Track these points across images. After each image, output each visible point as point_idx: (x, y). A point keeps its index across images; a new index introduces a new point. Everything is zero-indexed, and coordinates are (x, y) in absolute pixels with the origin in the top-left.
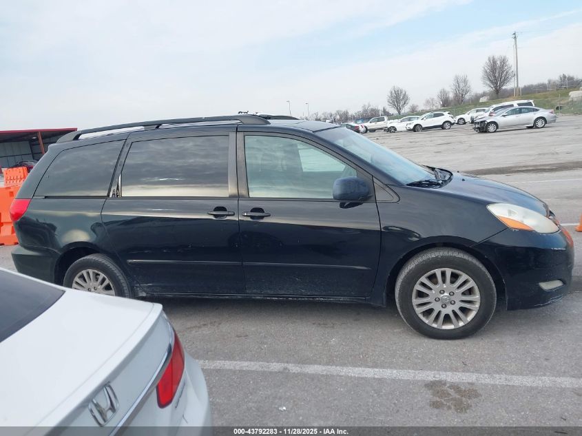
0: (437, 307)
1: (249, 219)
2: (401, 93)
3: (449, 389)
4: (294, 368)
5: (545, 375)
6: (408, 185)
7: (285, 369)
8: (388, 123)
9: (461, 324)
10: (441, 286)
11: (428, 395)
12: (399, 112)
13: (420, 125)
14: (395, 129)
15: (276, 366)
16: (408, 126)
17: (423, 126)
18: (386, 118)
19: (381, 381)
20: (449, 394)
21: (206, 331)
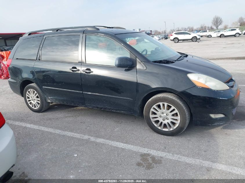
0: (161, 120)
1: (85, 73)
2: (219, 19)
3: (150, 158)
4: (92, 139)
5: (199, 159)
6: (152, 62)
7: (89, 139)
8: (208, 33)
9: (171, 129)
10: (162, 110)
11: (139, 159)
12: (217, 28)
13: (224, 35)
14: (211, 36)
15: (86, 137)
16: (218, 35)
17: (225, 35)
18: (208, 31)
19: (123, 149)
20: (148, 161)
21: (71, 119)
